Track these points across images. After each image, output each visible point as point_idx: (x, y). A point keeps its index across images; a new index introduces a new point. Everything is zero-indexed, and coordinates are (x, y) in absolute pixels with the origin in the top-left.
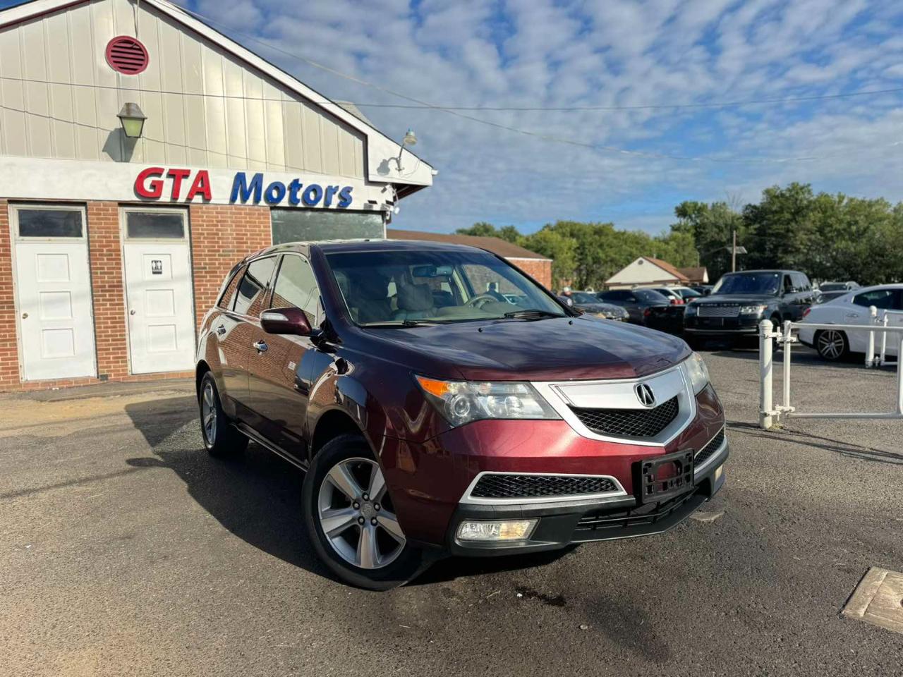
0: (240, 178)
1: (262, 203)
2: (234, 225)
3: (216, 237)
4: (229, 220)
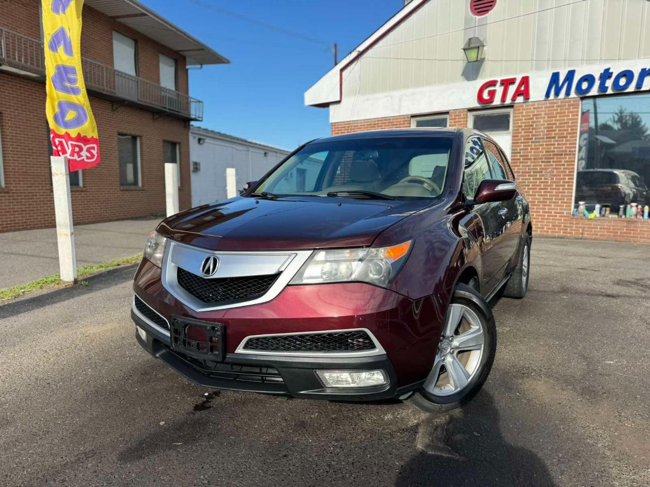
0: (555, 76)
1: (573, 94)
2: (546, 117)
3: (531, 127)
4: (543, 113)
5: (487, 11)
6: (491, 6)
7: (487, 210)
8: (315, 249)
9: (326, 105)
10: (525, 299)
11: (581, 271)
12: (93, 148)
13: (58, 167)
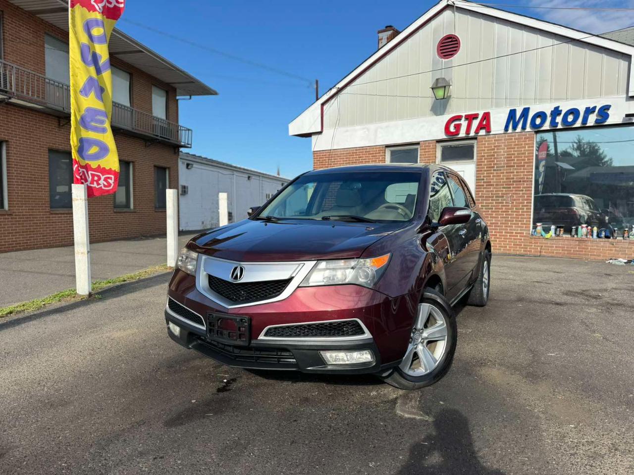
0: (512, 113)
1: (528, 129)
2: (506, 148)
3: (493, 157)
4: (503, 145)
5: (452, 55)
6: (456, 50)
7: (452, 229)
8: (318, 260)
9: (309, 135)
10: (486, 307)
11: (536, 284)
12: (110, 178)
13: (78, 193)
